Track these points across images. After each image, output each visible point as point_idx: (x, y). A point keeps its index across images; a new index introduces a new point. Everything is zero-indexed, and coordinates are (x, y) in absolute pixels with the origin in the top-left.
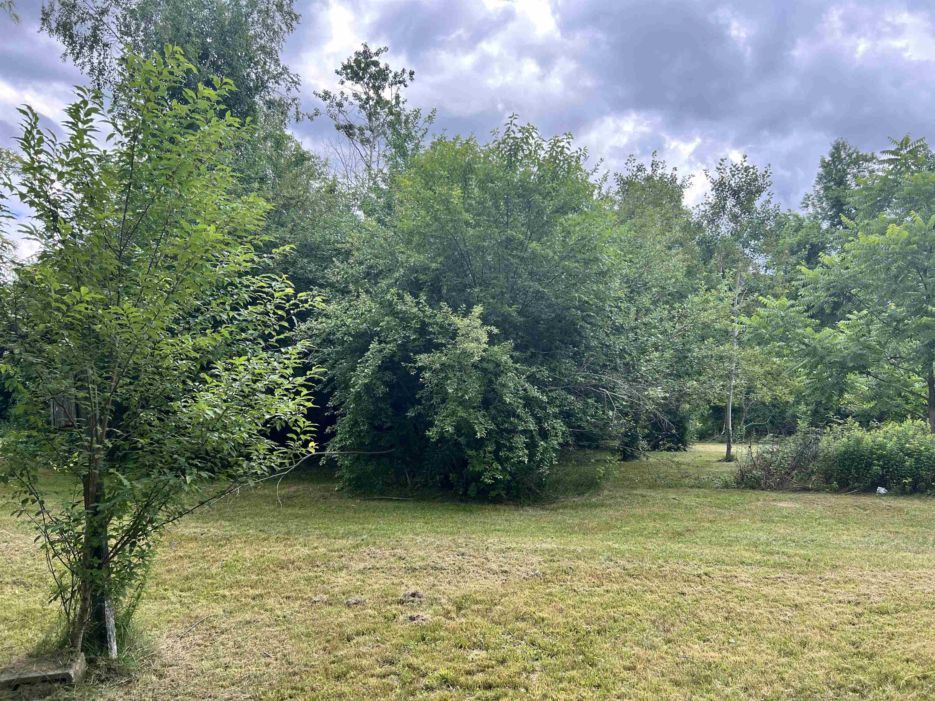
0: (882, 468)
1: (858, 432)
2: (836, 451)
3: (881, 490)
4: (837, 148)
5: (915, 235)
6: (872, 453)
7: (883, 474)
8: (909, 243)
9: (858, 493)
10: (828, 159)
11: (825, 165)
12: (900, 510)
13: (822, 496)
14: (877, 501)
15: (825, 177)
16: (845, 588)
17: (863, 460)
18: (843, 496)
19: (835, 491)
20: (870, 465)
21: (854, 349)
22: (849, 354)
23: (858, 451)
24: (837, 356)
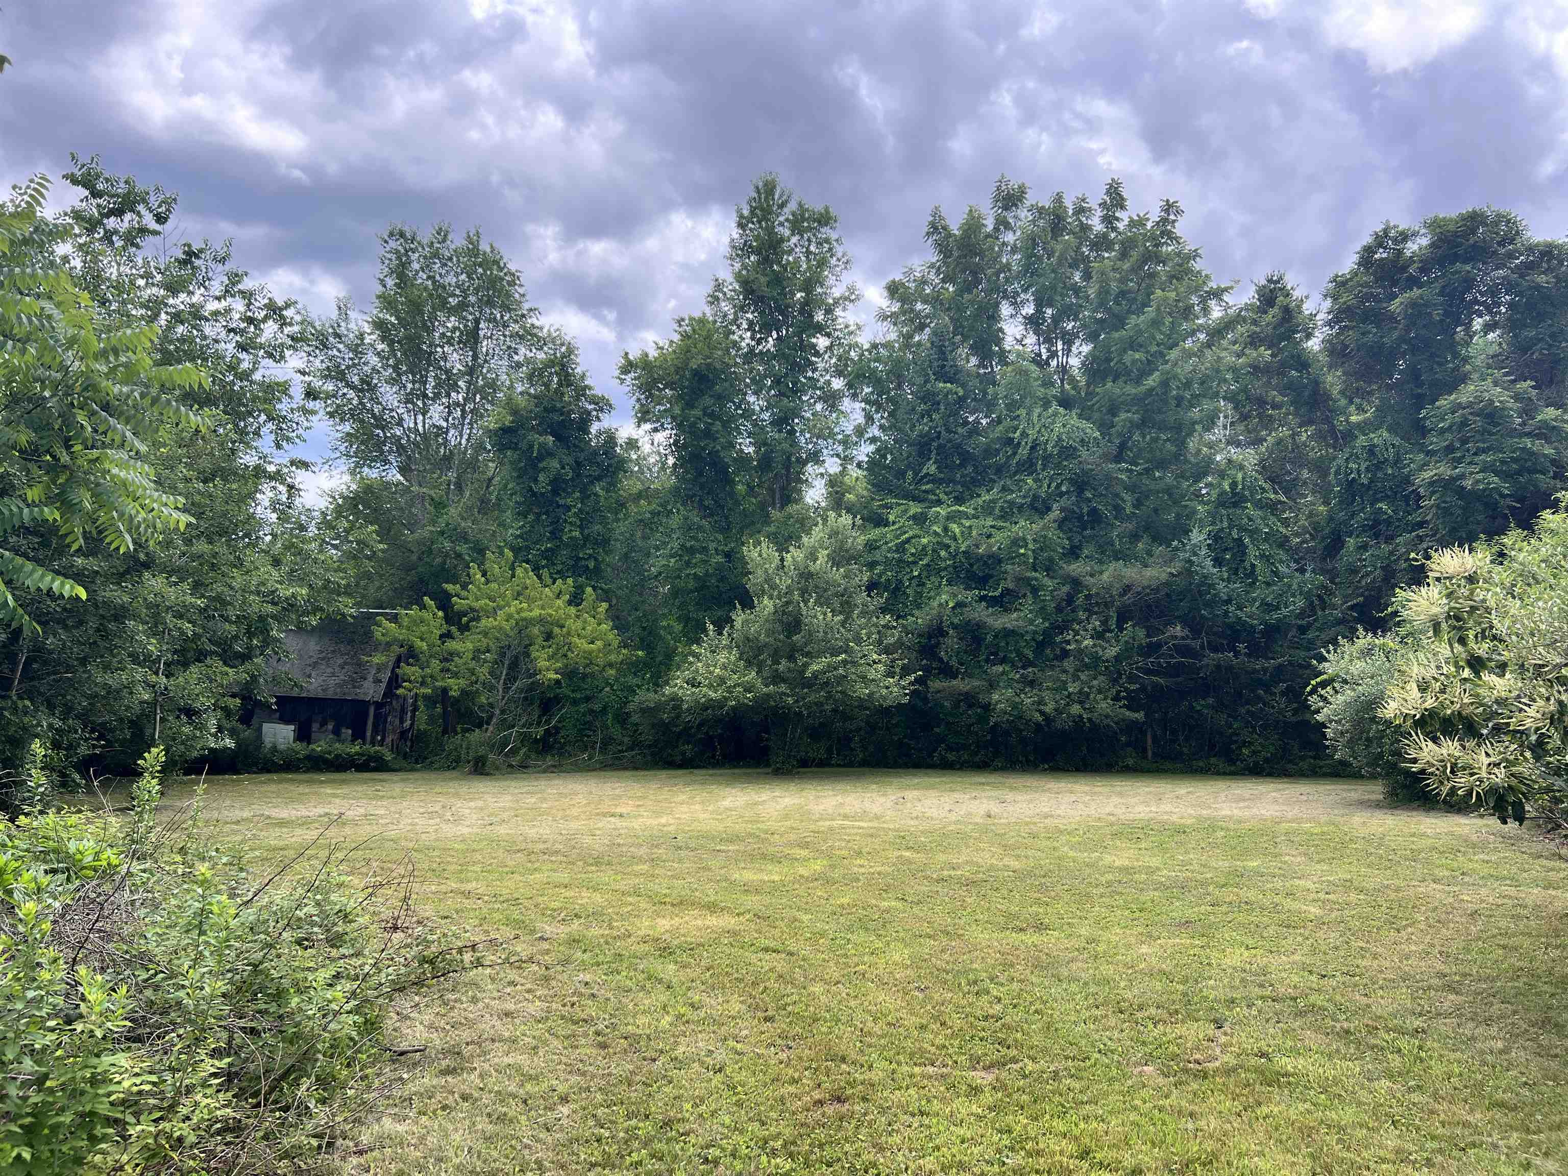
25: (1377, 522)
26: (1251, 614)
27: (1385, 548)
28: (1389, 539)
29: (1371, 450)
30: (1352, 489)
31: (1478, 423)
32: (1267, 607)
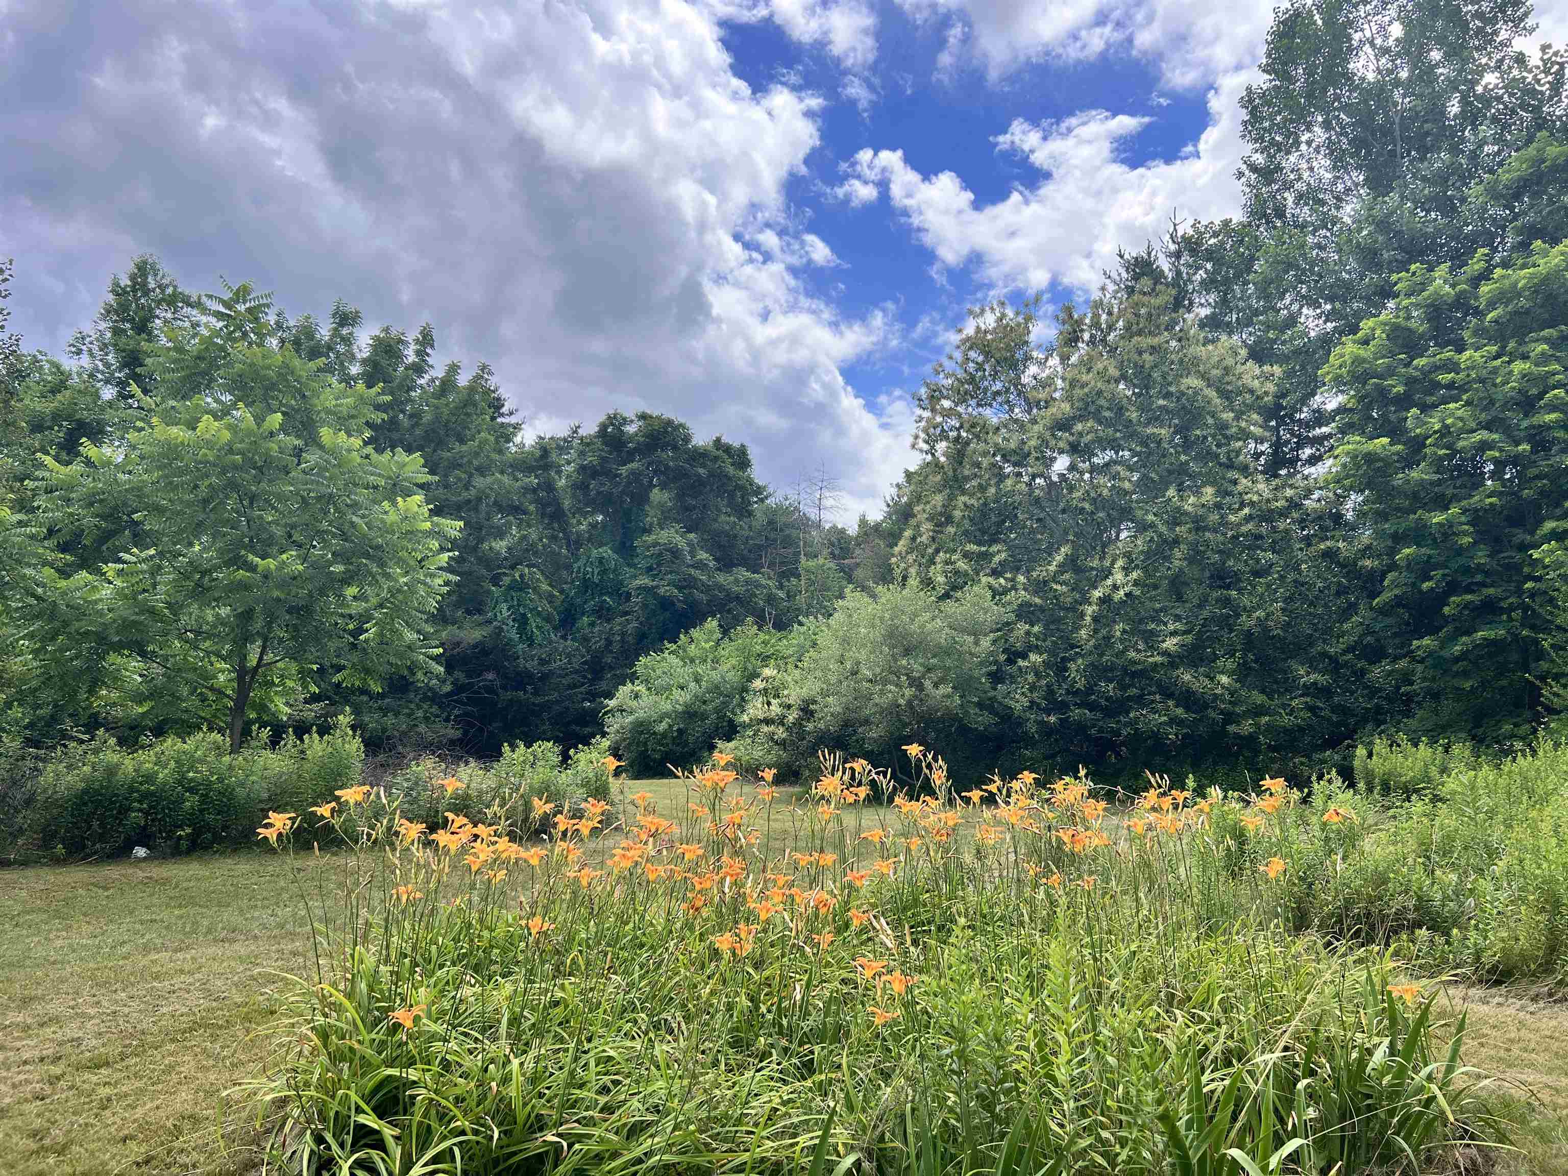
0: (147, 813)
1: (112, 755)
2: (68, 789)
3: (141, 852)
4: (143, 269)
5: (241, 442)
6: (131, 789)
7: (146, 825)
8: (231, 451)
9: (97, 862)
10: (125, 282)
11: (118, 291)
12: (165, 881)
13: (30, 873)
14: (130, 871)
15: (116, 312)
16: (38, 1035)
17: (114, 803)
18: (72, 868)
19: (58, 862)
20: (125, 811)
21: (125, 613)
22: (115, 621)
23: (107, 788)
24: (91, 623)
25: (601, 608)
26: (532, 666)
27: (608, 626)
28: (608, 621)
29: (601, 560)
30: (586, 585)
31: (668, 556)
32: (543, 662)
